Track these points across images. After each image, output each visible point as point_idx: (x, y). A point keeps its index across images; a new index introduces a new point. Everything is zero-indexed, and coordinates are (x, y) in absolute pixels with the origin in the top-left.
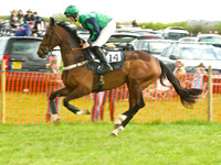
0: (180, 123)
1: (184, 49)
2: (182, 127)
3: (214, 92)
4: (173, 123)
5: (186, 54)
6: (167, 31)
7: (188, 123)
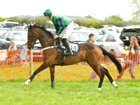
0: (13, 81)
1: (15, 34)
2: (13, 84)
3: (34, 61)
4: (8, 81)
5: (16, 37)
6: (5, 22)
7: (18, 81)
